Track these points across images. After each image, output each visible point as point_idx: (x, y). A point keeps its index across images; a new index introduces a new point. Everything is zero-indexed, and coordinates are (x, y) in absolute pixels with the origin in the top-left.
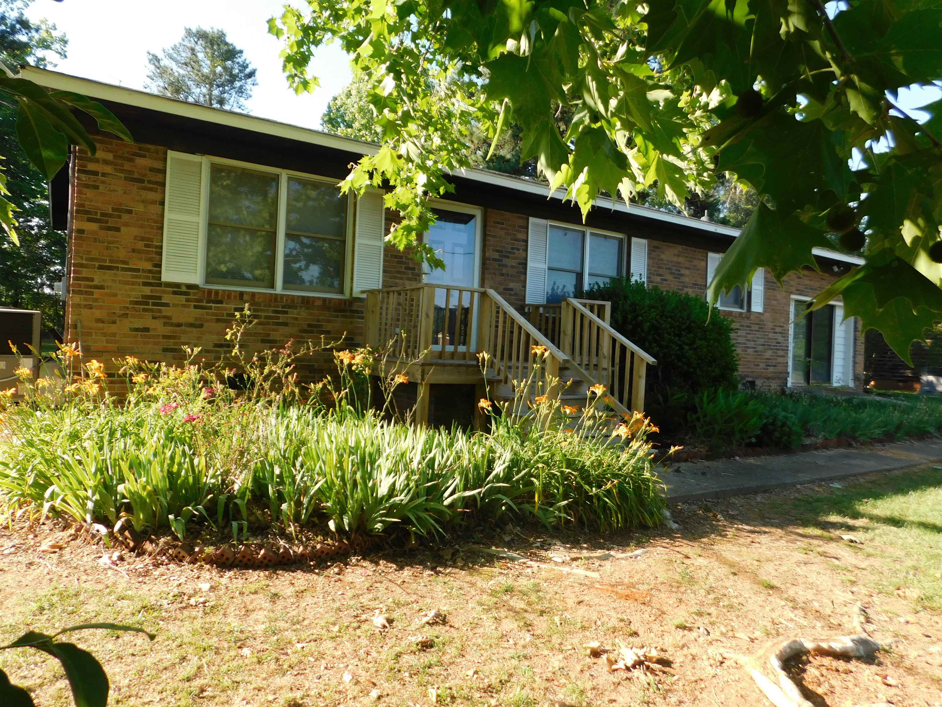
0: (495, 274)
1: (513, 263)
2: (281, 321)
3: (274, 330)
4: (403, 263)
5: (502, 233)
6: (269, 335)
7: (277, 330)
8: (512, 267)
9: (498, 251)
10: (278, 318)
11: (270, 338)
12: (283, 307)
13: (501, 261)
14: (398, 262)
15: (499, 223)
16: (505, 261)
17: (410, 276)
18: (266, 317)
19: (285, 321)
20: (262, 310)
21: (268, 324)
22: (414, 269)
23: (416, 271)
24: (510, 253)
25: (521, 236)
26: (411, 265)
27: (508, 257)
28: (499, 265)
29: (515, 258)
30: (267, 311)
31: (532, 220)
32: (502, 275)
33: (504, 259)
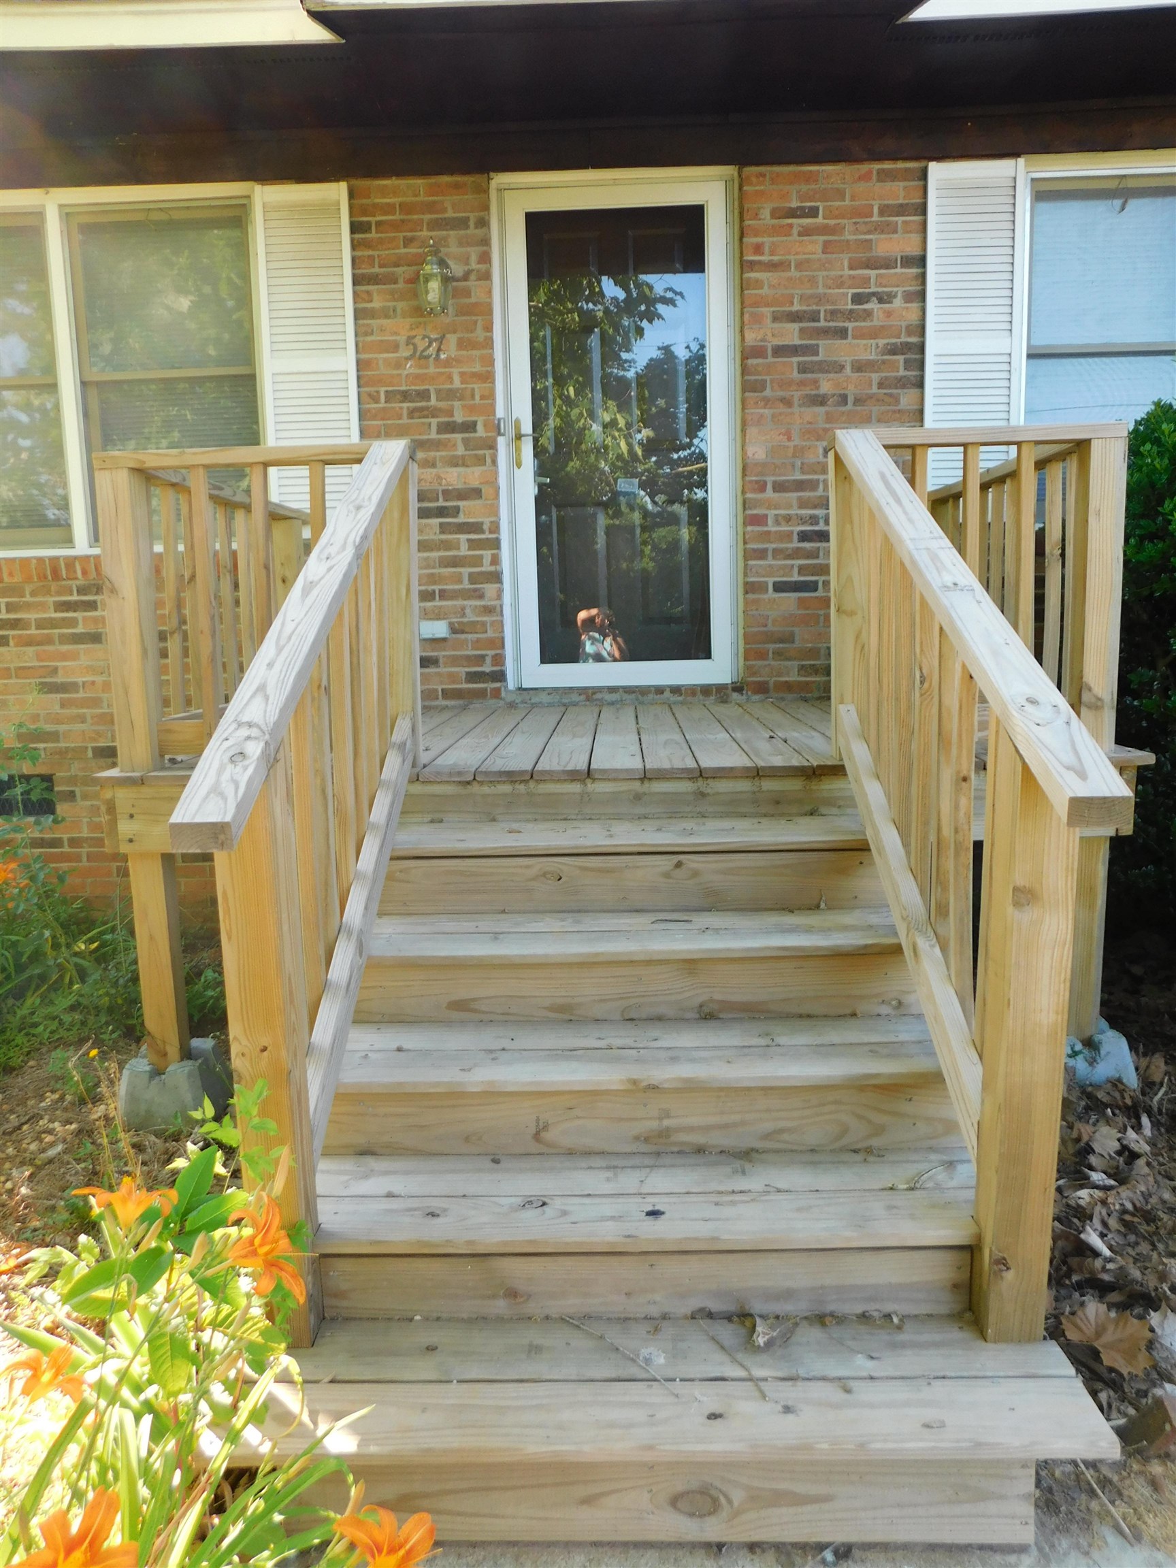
0: (787, 402)
1: (867, 350)
2: (80, 629)
3: (64, 657)
4: (434, 413)
5: (814, 246)
6: (55, 671)
7: (74, 656)
8: (859, 367)
9: (795, 317)
10: (73, 623)
11: (59, 679)
12: (81, 591)
13: (814, 350)
14: (412, 413)
15: (793, 213)
16: (828, 349)
17: (461, 451)
18: (40, 624)
19: (91, 629)
20: (28, 606)
21: (49, 641)
22: (470, 427)
23: (481, 431)
24: (851, 316)
25: (897, 245)
26: (459, 417)
27: (842, 333)
28: (803, 369)
29: (874, 334)
30: (42, 606)
31: (938, 172)
32: (820, 400)
33: (822, 343)
